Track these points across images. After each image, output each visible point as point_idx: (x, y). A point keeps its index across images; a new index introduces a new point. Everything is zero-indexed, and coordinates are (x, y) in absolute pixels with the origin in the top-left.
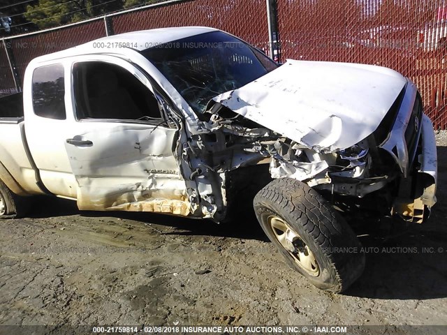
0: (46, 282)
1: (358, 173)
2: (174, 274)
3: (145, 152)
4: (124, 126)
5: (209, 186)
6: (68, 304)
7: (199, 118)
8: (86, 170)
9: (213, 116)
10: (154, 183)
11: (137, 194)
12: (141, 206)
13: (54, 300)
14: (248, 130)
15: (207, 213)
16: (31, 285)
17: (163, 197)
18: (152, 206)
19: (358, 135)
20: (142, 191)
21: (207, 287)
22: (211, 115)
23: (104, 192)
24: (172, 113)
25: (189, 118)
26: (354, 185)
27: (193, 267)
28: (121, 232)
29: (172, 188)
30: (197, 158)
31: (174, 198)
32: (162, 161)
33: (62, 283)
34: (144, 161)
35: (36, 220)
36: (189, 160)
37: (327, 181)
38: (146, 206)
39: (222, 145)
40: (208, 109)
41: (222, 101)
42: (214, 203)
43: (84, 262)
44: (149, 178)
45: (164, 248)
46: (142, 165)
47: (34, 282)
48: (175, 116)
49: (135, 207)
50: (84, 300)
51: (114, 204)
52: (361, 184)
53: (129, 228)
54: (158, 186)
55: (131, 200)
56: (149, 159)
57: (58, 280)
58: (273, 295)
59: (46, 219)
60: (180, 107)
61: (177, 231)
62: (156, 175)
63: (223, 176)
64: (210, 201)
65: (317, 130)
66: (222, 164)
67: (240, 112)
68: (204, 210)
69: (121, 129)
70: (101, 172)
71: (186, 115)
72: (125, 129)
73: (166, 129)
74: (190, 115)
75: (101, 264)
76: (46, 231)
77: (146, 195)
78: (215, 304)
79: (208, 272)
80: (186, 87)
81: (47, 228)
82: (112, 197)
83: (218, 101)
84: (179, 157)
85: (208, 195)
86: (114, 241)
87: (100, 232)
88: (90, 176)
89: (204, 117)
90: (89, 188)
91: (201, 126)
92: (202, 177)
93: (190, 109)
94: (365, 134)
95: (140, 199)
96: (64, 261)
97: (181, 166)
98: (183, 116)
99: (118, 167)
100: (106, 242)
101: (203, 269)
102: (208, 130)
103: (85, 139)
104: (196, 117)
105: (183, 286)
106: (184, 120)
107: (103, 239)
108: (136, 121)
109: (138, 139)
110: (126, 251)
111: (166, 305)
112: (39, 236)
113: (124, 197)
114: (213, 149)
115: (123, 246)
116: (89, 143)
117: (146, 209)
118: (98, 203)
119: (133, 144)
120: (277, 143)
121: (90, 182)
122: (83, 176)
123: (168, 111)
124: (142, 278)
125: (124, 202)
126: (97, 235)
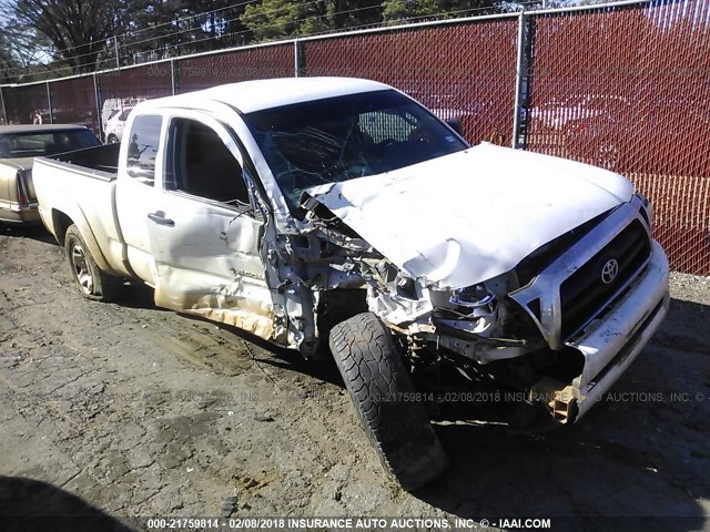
0: (88, 385)
1: (480, 328)
2: (230, 413)
3: (232, 246)
4: (209, 209)
5: (299, 306)
6: (94, 416)
7: (291, 212)
8: (167, 257)
9: (309, 213)
10: (240, 288)
11: (221, 299)
12: (223, 315)
13: (83, 408)
14: (348, 239)
15: (294, 343)
16: (72, 384)
17: (249, 308)
18: (235, 319)
19: (481, 272)
20: (226, 296)
21: (255, 439)
22: (306, 211)
23: (184, 287)
24: (260, 201)
25: (278, 211)
26: (472, 344)
27: (258, 409)
28: (208, 345)
29: (259, 300)
30: (286, 265)
31: (260, 313)
32: (251, 261)
33: (103, 390)
34: (231, 258)
35: (123, 309)
36: (277, 266)
37: (430, 329)
38: (229, 316)
39: (314, 253)
40: (302, 203)
41: (316, 196)
42: (302, 330)
43: (142, 373)
44: (236, 280)
45: (242, 377)
46: (229, 262)
47: (75, 383)
48: (263, 206)
49: (217, 315)
50: (113, 417)
51: (195, 306)
52: (484, 344)
53: (220, 343)
54: (244, 294)
55: (214, 305)
56: (237, 256)
57: (101, 386)
58: (326, 470)
59: (134, 310)
60: (270, 194)
61: (273, 359)
62: (244, 278)
63: (317, 295)
64: (297, 327)
65: (426, 256)
66: (316, 280)
67: (338, 213)
68: (291, 337)
69: (205, 211)
70: (183, 261)
71: (275, 207)
72: (210, 212)
73: (253, 220)
74: (281, 207)
75: (158, 380)
76: (124, 326)
77: (231, 303)
78: (249, 460)
79: (270, 420)
80: (287, 169)
81: (127, 322)
82: (192, 297)
83: (312, 195)
84: (264, 259)
85: (297, 318)
86: (191, 355)
87: (184, 339)
88: (170, 265)
89: (298, 214)
90: (168, 280)
91: (291, 224)
92: (293, 292)
93: (282, 199)
94: (492, 273)
95: (223, 306)
96: (121, 366)
97: (266, 272)
98: (271, 207)
99: (202, 259)
100: (182, 354)
101: (267, 415)
102: (298, 231)
103: (167, 217)
104: (287, 211)
105: (229, 429)
106: (272, 213)
107: (183, 349)
108: (222, 204)
109: (223, 227)
110: (197, 371)
111: (195, 445)
112: (113, 329)
113: (206, 299)
114: (304, 256)
115: (197, 363)
116: (171, 223)
117: (229, 321)
118: (176, 301)
119: (218, 232)
120: (381, 263)
121: (170, 273)
122: (163, 263)
123: (256, 199)
124: (192, 408)
125: (206, 306)
126: (178, 342)
